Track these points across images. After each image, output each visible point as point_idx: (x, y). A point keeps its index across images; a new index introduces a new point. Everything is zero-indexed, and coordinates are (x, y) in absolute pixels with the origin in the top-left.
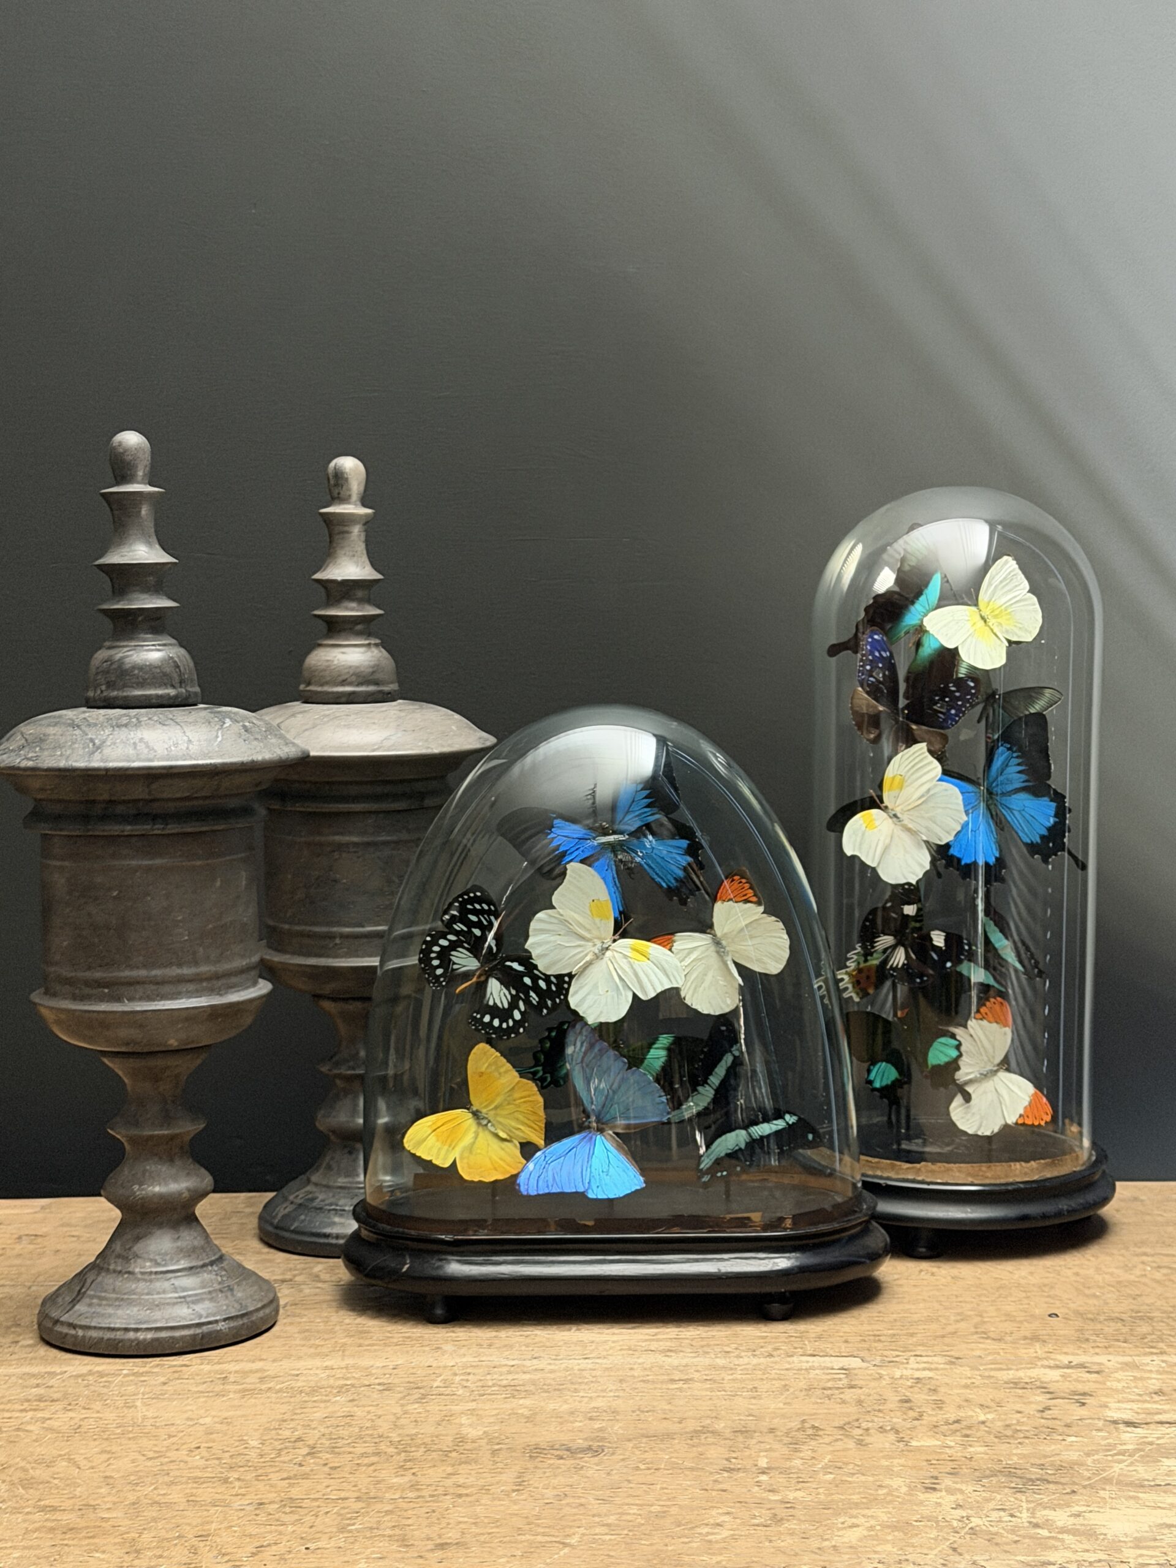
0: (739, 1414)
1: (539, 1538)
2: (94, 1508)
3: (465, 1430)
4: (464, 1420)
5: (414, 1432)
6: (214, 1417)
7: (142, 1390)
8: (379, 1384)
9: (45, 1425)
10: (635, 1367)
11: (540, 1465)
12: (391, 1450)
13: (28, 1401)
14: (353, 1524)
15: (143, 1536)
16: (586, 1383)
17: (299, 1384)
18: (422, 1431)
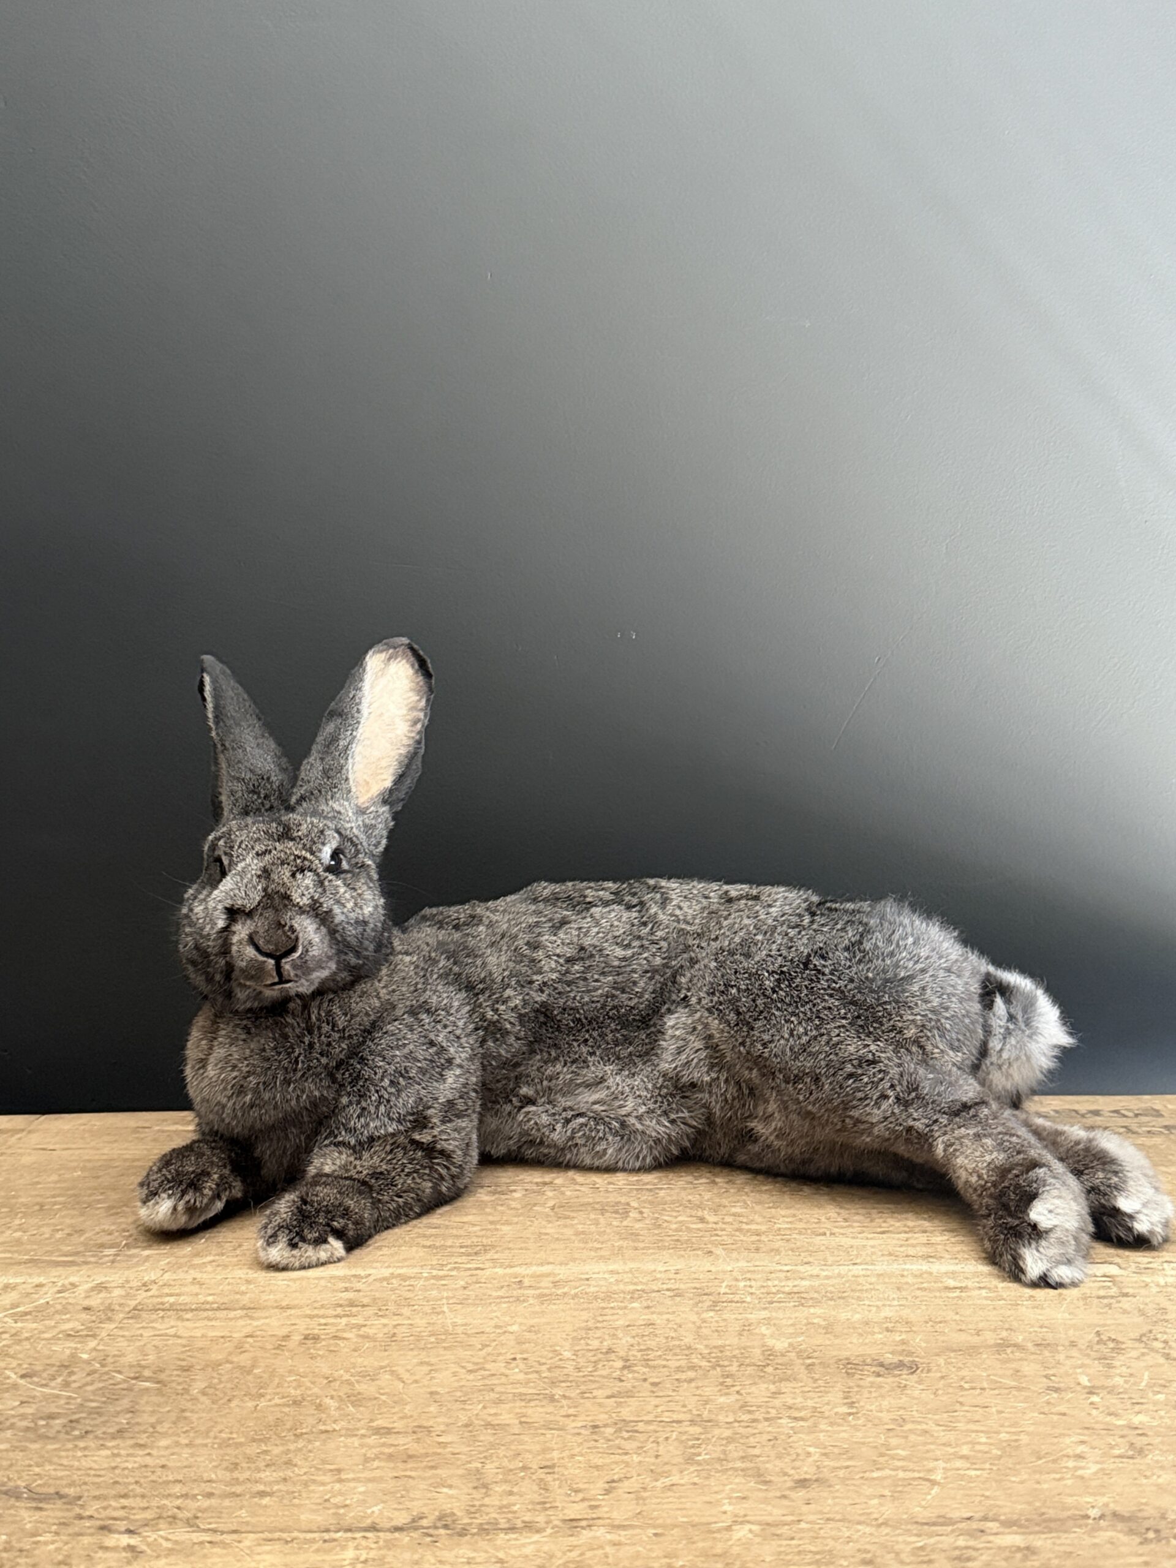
0: (1032, 1326)
1: (901, 1474)
2: (428, 1430)
3: (771, 1342)
4: (763, 1330)
5: (720, 1343)
6: (521, 1324)
7: (445, 1294)
8: (668, 1290)
9: (361, 1333)
10: (905, 1273)
11: (861, 1383)
12: (704, 1363)
13: (341, 1306)
14: (699, 1454)
15: (487, 1467)
16: (866, 1291)
17: (592, 1289)
18: (727, 1342)
